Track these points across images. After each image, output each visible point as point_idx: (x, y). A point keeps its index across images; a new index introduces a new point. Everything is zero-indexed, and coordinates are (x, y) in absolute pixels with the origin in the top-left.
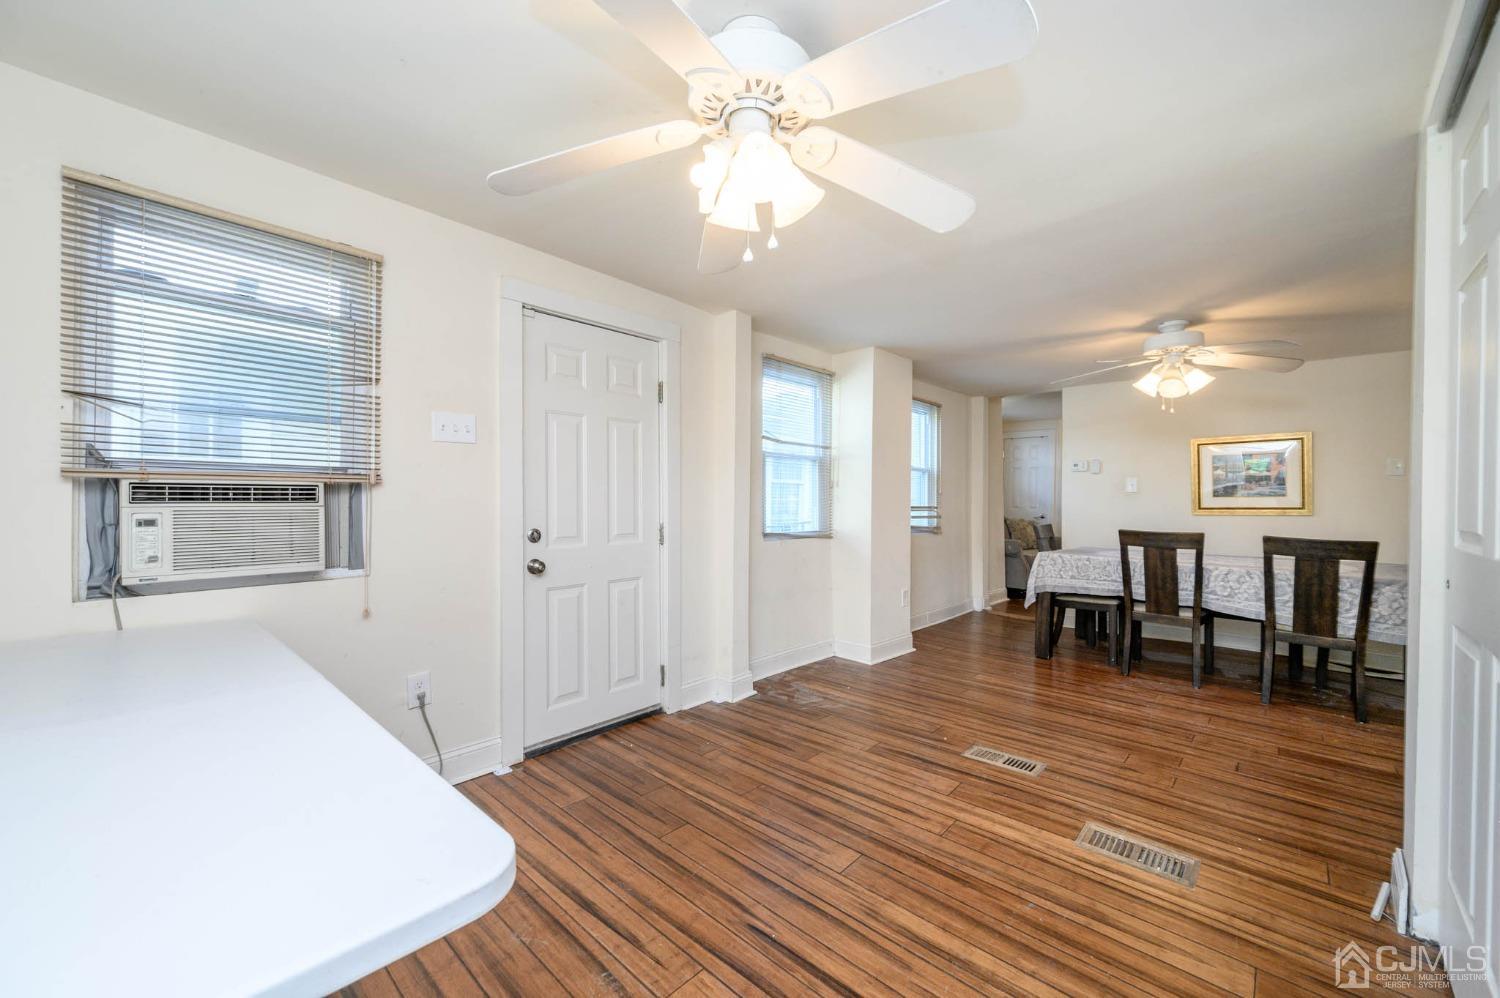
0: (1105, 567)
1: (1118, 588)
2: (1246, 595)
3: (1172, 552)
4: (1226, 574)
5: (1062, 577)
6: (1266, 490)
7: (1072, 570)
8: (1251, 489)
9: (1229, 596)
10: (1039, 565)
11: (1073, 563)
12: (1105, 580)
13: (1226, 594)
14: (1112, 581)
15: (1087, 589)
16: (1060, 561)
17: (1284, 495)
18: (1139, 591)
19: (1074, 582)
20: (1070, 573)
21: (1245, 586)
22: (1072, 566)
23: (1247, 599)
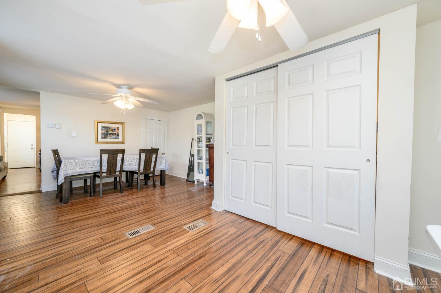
0: (93, 162)
1: (97, 169)
2: (133, 165)
3: (116, 155)
4: (129, 160)
5: (75, 169)
6: (115, 137)
7: (80, 166)
8: (111, 136)
9: (130, 166)
10: (64, 165)
11: (80, 162)
12: (93, 167)
13: (129, 165)
14: (96, 167)
15: (86, 171)
16: (74, 163)
17: (119, 138)
18: (105, 169)
19: (80, 170)
20: (79, 167)
21: (133, 162)
22: (80, 164)
23: (133, 166)
